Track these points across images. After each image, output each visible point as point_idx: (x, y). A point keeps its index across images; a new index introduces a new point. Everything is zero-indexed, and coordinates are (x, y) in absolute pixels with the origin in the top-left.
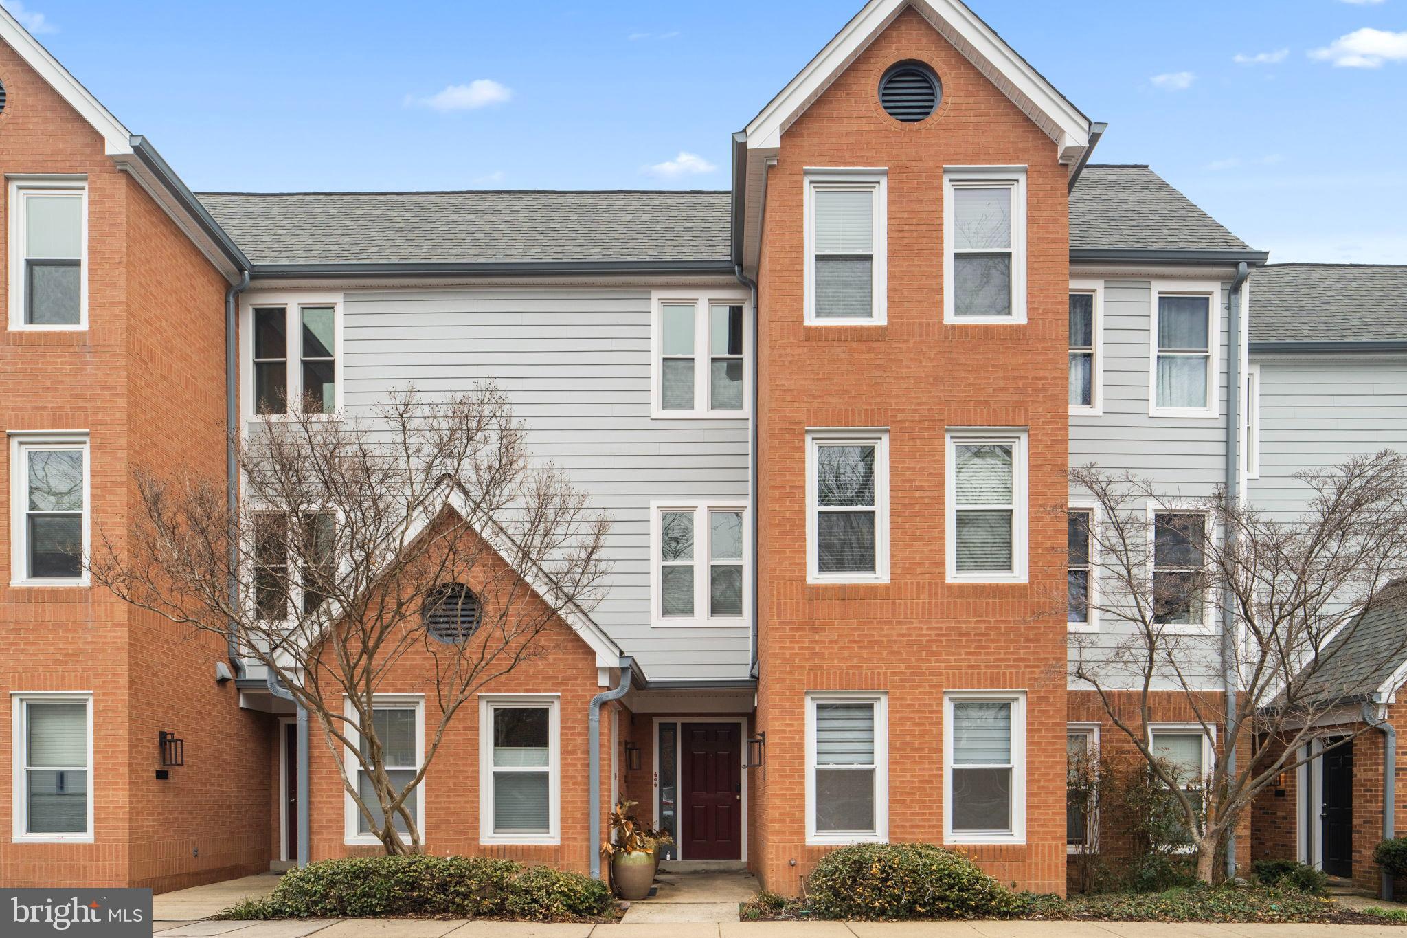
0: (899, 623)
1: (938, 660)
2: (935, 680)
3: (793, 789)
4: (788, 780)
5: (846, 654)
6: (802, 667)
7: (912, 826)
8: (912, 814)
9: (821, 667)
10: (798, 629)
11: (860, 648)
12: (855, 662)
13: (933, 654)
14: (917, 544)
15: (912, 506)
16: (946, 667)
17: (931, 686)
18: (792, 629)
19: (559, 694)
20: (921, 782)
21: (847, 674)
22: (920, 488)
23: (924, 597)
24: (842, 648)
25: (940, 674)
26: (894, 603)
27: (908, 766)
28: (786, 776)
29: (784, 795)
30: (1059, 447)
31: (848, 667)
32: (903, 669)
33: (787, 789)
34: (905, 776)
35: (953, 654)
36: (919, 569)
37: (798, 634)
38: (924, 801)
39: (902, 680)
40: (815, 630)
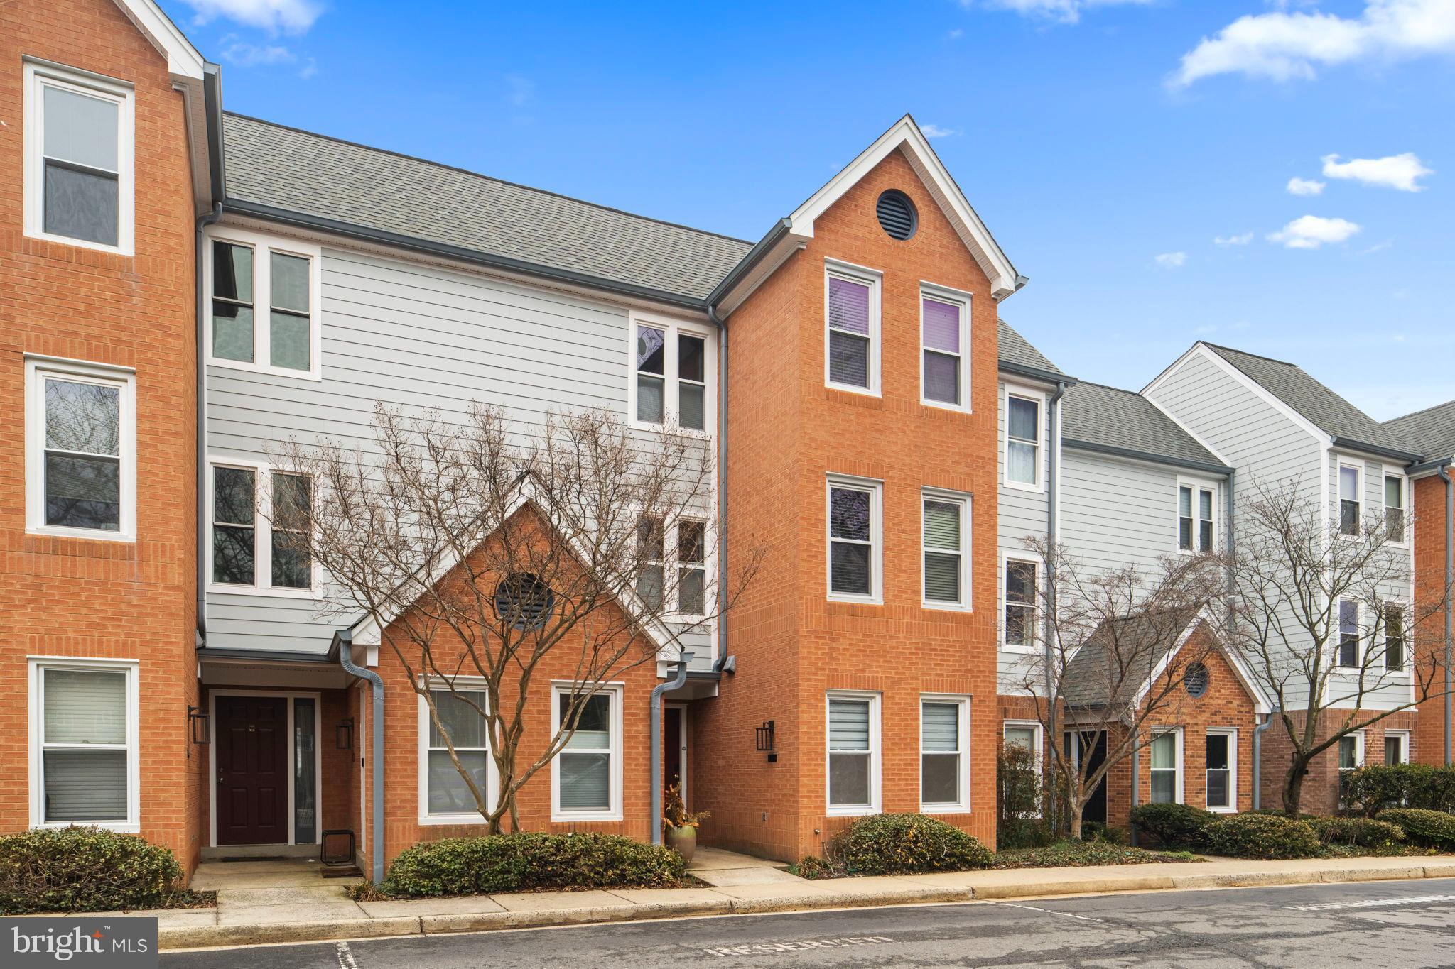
0: (891, 637)
1: (916, 669)
2: (914, 684)
3: (817, 770)
4: (813, 763)
5: (854, 659)
6: (824, 669)
7: (899, 800)
8: (899, 790)
9: (836, 670)
10: (820, 638)
11: (864, 656)
12: (861, 668)
13: (913, 664)
14: (903, 576)
15: (900, 546)
16: (922, 674)
17: (912, 689)
18: (816, 637)
19: (623, 683)
20: (905, 765)
21: (855, 677)
22: (905, 531)
23: (907, 619)
24: (852, 655)
25: (917, 679)
26: (887, 622)
27: (897, 752)
28: (812, 759)
29: (810, 775)
30: (992, 512)
31: (857, 671)
32: (893, 675)
33: (813, 770)
34: (894, 760)
35: (926, 664)
36: (904, 596)
37: (821, 641)
38: (907, 780)
39: (893, 683)
40: (833, 639)
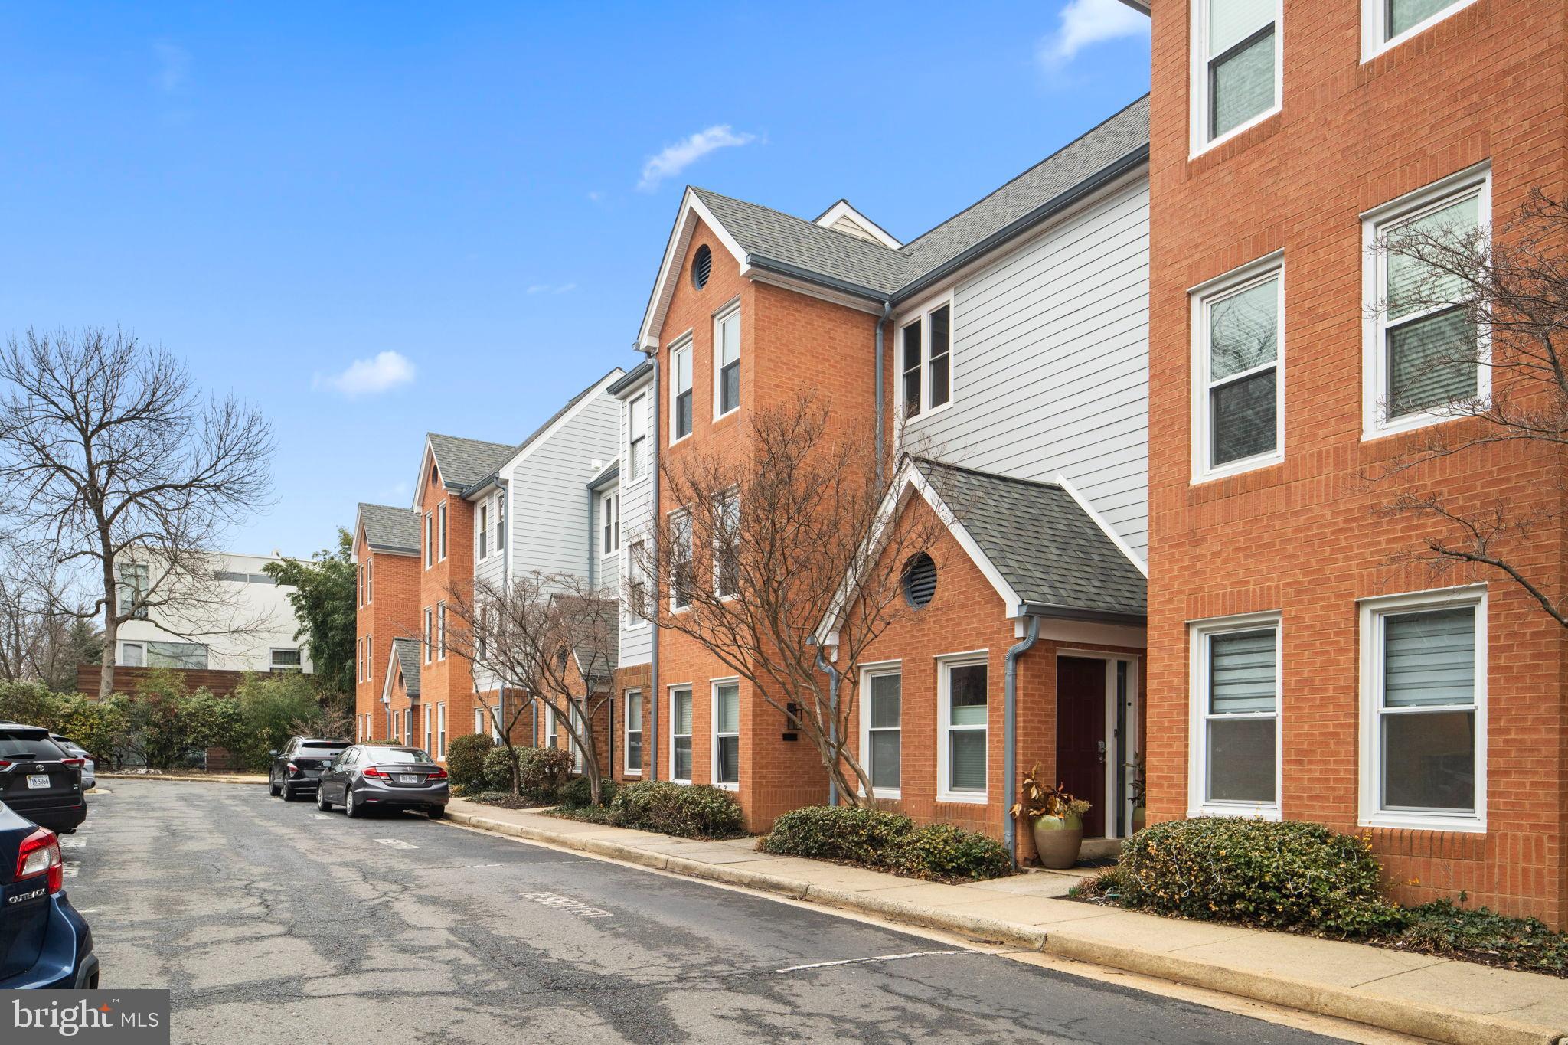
0: (1296, 513)
1: (1347, 558)
2: (1344, 586)
3: (1171, 746)
4: (1166, 735)
5: (1230, 566)
6: (1181, 592)
7: (1311, 798)
8: (1311, 780)
9: (1201, 589)
10: (1177, 545)
11: (1247, 557)
12: (1241, 576)
13: (1341, 550)
14: (1320, 398)
15: (1313, 345)
16: (1359, 566)
17: (1337, 596)
18: (1171, 546)
19: (987, 650)
20: (1323, 734)
21: (1232, 593)
22: (1324, 317)
23: (1329, 470)
24: (1225, 561)
25: (1350, 577)
26: (1288, 488)
27: (1306, 712)
28: (1164, 730)
29: (1161, 754)
31: (1234, 584)
32: (1300, 578)
33: (1165, 746)
34: (1302, 727)
35: (1370, 545)
36: (1322, 433)
37: (1177, 551)
38: (1327, 762)
39: (1299, 592)
40: (1196, 543)
